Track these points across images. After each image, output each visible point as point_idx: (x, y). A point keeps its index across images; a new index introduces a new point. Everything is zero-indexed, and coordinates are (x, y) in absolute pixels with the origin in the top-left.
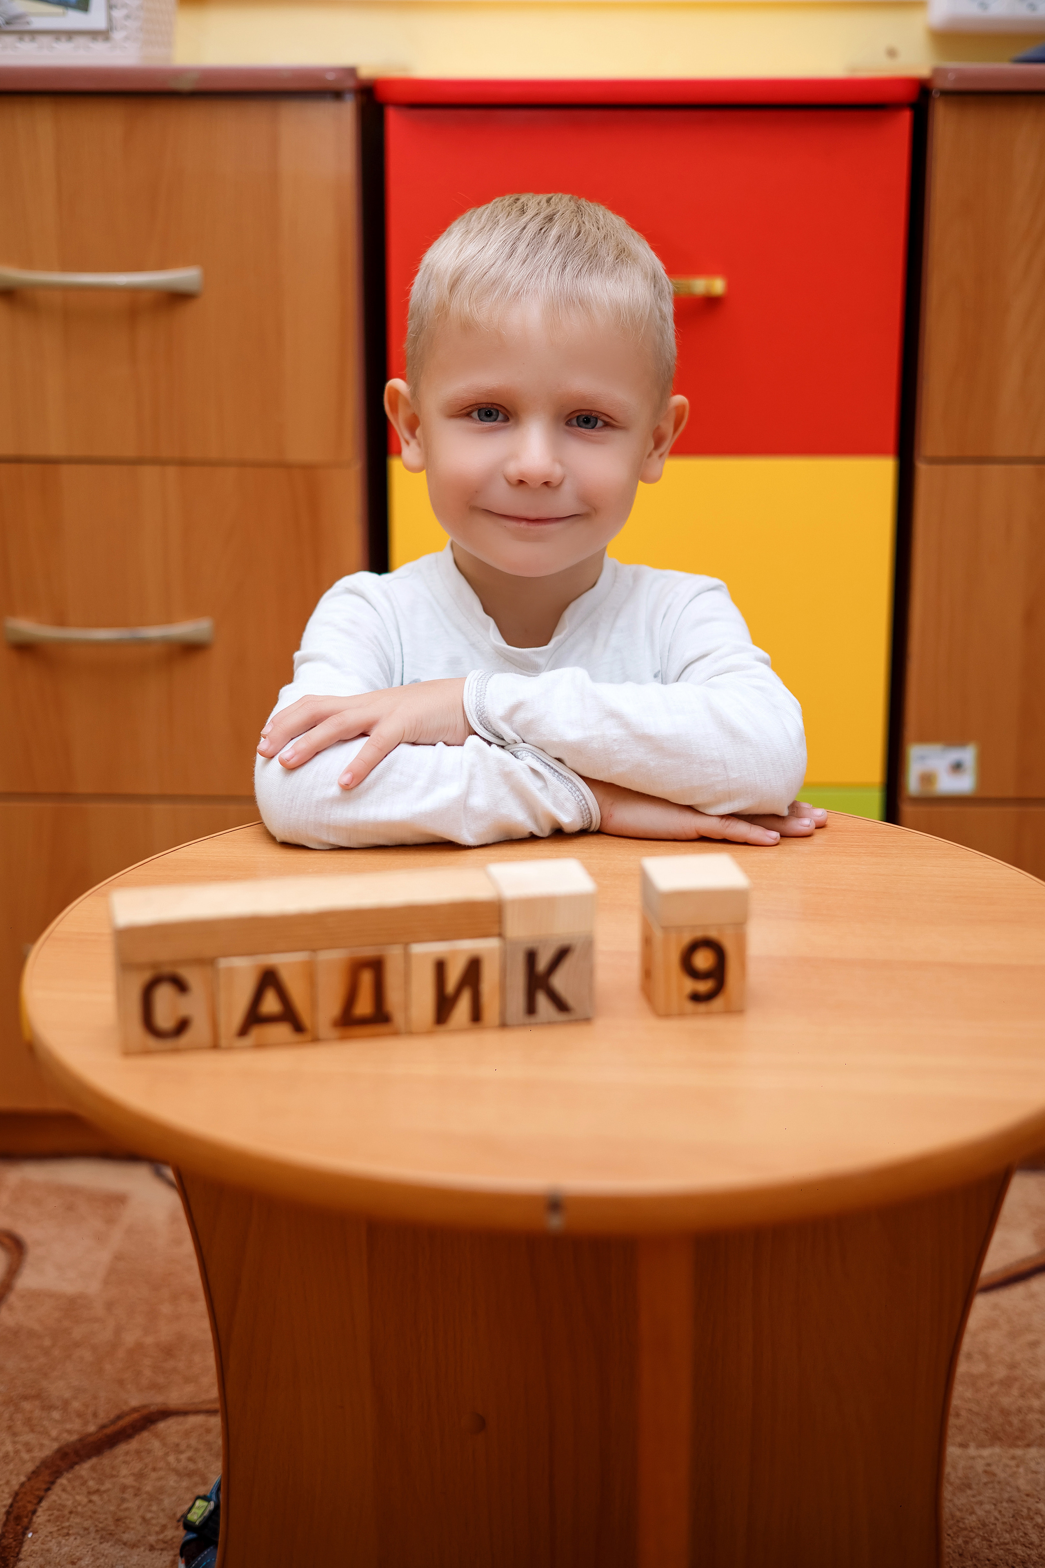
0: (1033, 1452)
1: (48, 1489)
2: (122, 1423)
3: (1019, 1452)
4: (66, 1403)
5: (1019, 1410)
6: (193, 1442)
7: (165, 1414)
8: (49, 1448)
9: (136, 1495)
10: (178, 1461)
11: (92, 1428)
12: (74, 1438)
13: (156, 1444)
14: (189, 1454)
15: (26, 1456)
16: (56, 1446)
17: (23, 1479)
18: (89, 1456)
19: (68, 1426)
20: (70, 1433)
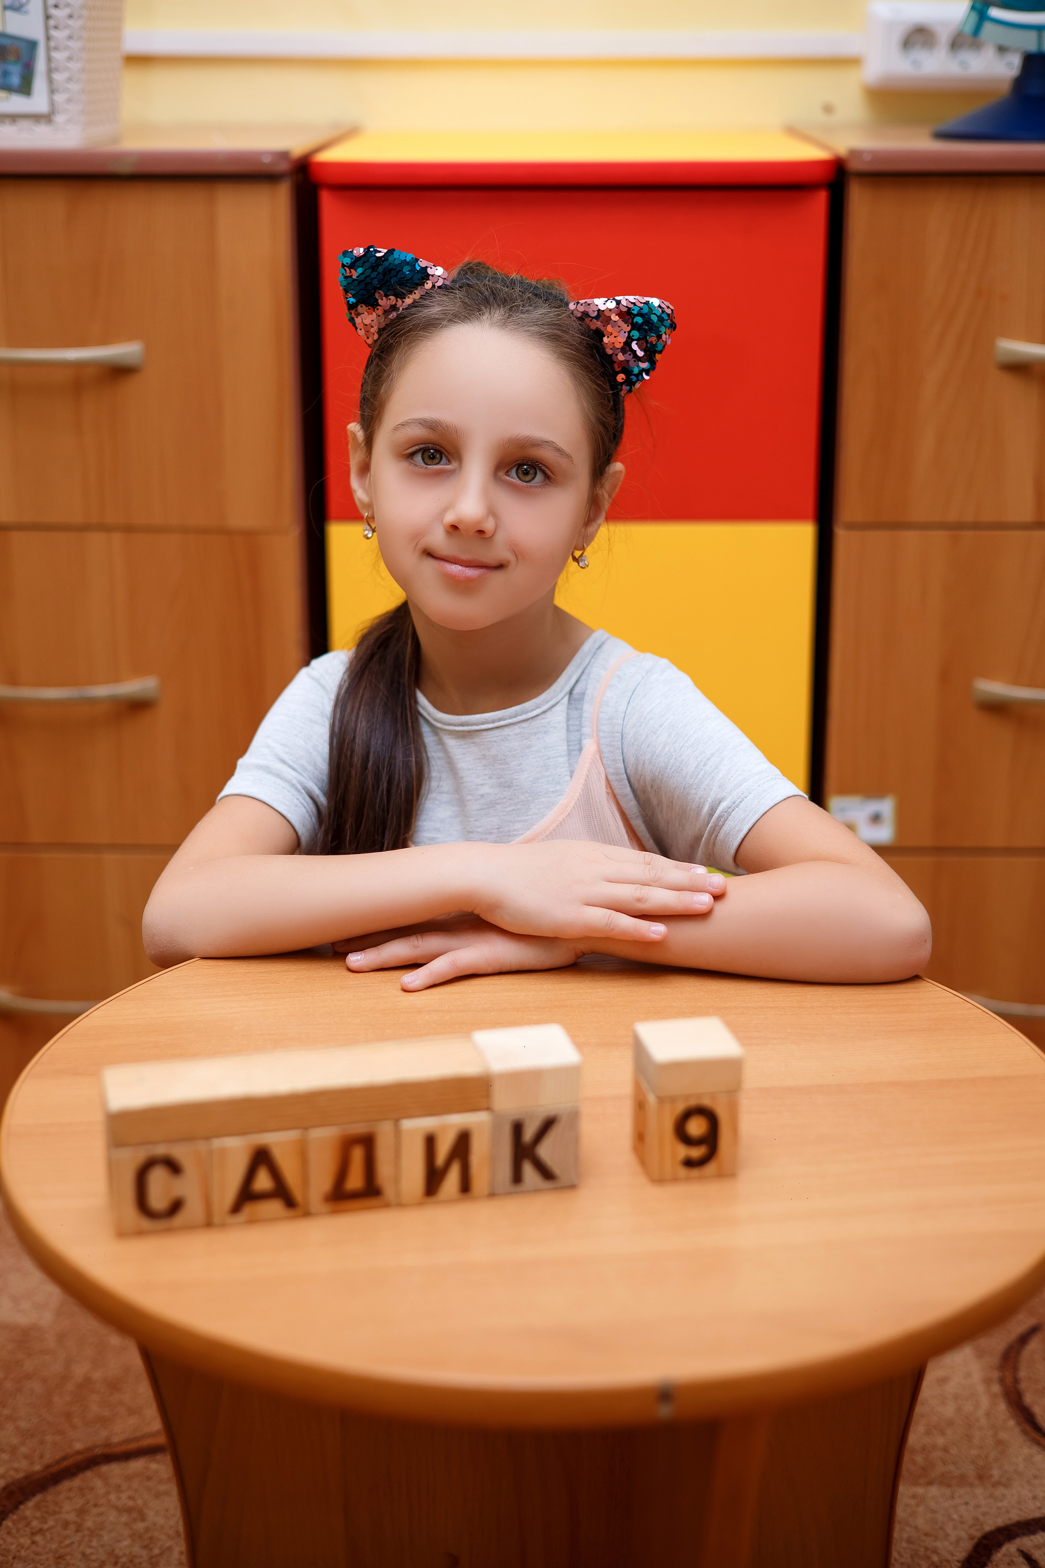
0: (934, 1490)
2: (65, 1463)
3: (920, 1490)
4: (14, 1447)
7: (108, 1457)
9: (77, 1531)
11: (38, 1467)
13: (98, 1483)
16: (2, 1483)
18: (33, 1495)
19: (16, 1465)
20: (17, 1470)
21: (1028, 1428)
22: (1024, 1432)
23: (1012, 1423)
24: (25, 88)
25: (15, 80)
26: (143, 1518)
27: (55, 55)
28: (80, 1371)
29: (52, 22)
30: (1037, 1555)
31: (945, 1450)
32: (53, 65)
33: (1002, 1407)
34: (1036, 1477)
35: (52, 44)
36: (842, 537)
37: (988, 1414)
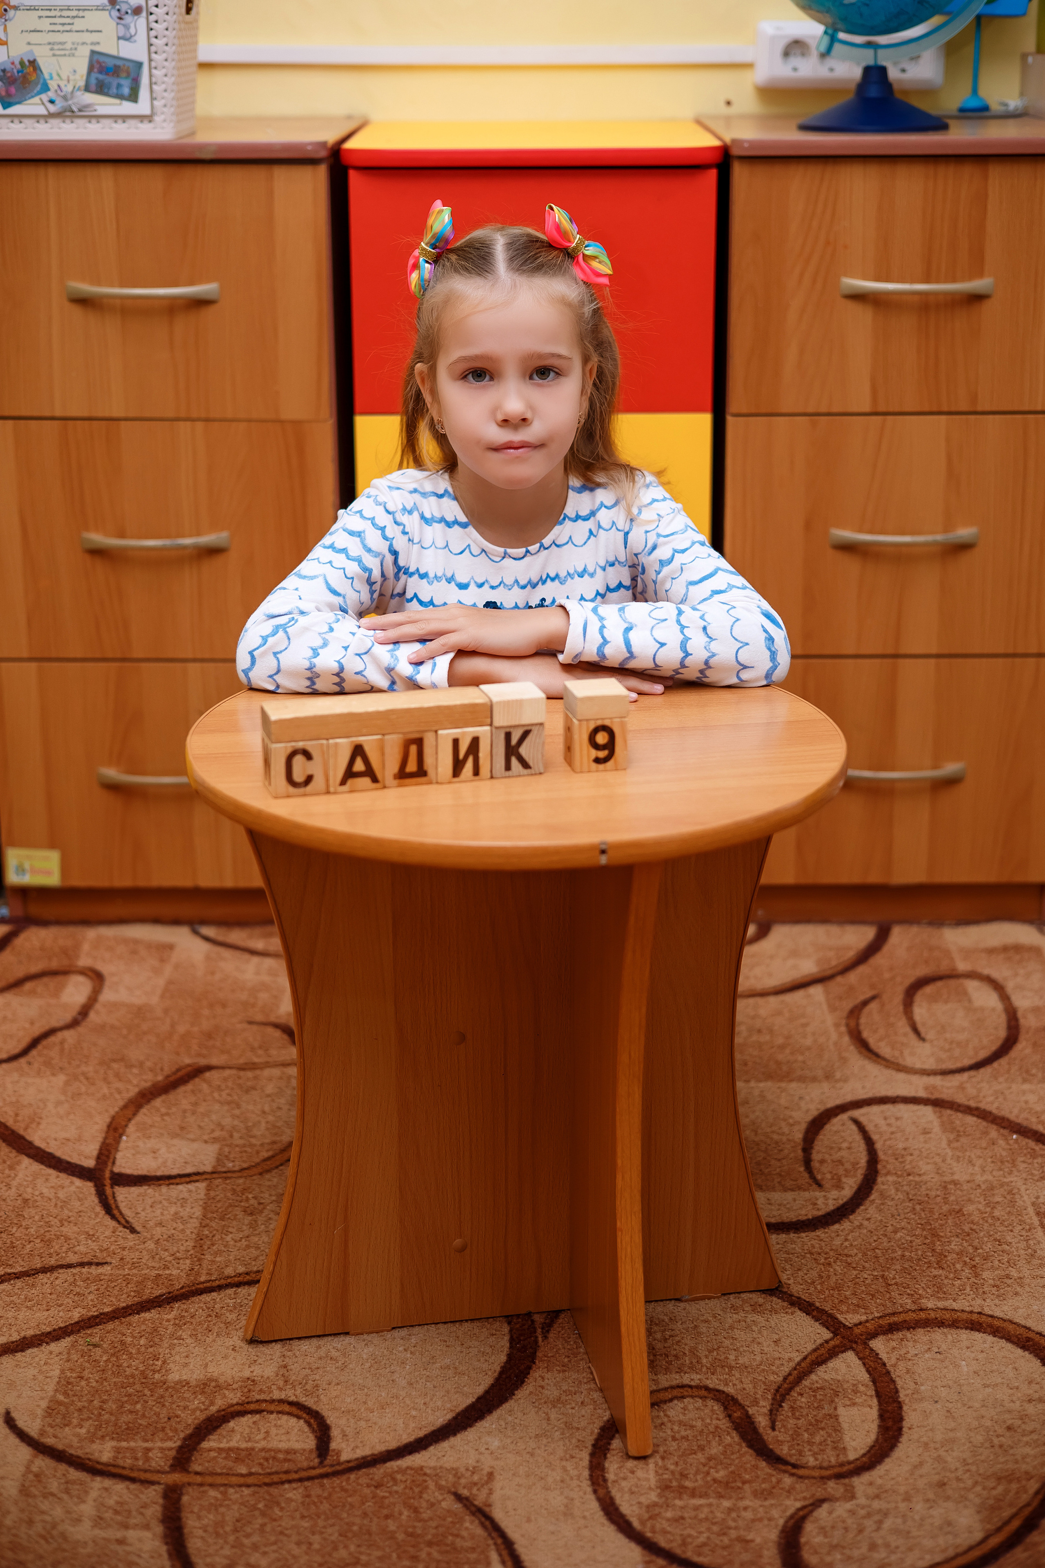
0: (793, 1085)
1: (135, 1114)
2: (180, 1074)
3: (783, 1085)
4: (141, 1064)
5: (788, 1062)
6: (230, 1084)
7: (209, 1068)
8: (132, 1092)
10: (220, 1096)
11: (160, 1078)
12: (148, 1084)
13: (205, 1086)
14: (227, 1091)
15: (117, 1096)
16: (137, 1090)
17: (117, 1109)
18: (160, 1095)
19: (145, 1077)
20: (146, 1081)
21: (863, 1050)
22: (860, 1053)
23: (852, 1048)
24: (133, 97)
25: (126, 91)
26: (238, 1106)
27: (154, 71)
28: (181, 1029)
29: (153, 49)
30: (863, 1120)
31: (804, 1062)
32: (154, 80)
33: (846, 1039)
34: (866, 1076)
35: (153, 64)
36: (731, 422)
37: (835, 1044)
